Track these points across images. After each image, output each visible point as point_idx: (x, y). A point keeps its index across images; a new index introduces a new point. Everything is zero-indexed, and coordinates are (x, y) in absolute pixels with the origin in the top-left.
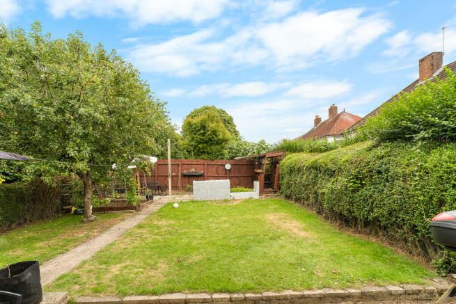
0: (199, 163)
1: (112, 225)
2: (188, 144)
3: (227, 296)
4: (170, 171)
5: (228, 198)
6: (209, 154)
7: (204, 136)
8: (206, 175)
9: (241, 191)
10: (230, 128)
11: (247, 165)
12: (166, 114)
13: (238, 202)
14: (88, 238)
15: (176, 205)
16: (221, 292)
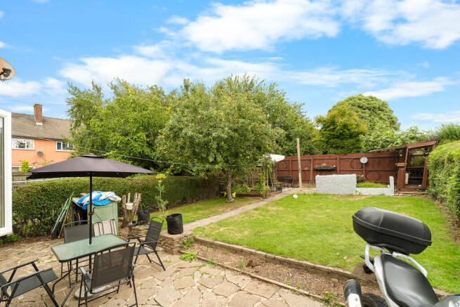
0: (331, 158)
1: (240, 206)
2: (321, 140)
3: (264, 253)
4: (300, 167)
5: (354, 193)
6: (342, 148)
7: (333, 131)
8: (338, 169)
9: (369, 186)
10: (382, 115)
11: (390, 157)
12: (303, 114)
13: (363, 198)
14: (223, 212)
15: (295, 196)
16: (263, 251)
